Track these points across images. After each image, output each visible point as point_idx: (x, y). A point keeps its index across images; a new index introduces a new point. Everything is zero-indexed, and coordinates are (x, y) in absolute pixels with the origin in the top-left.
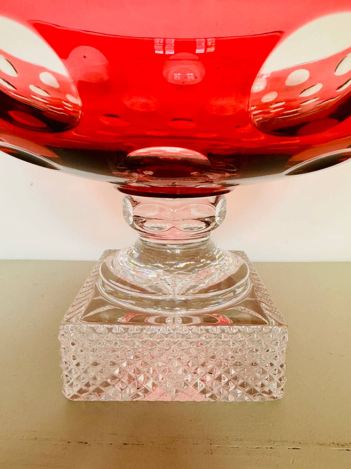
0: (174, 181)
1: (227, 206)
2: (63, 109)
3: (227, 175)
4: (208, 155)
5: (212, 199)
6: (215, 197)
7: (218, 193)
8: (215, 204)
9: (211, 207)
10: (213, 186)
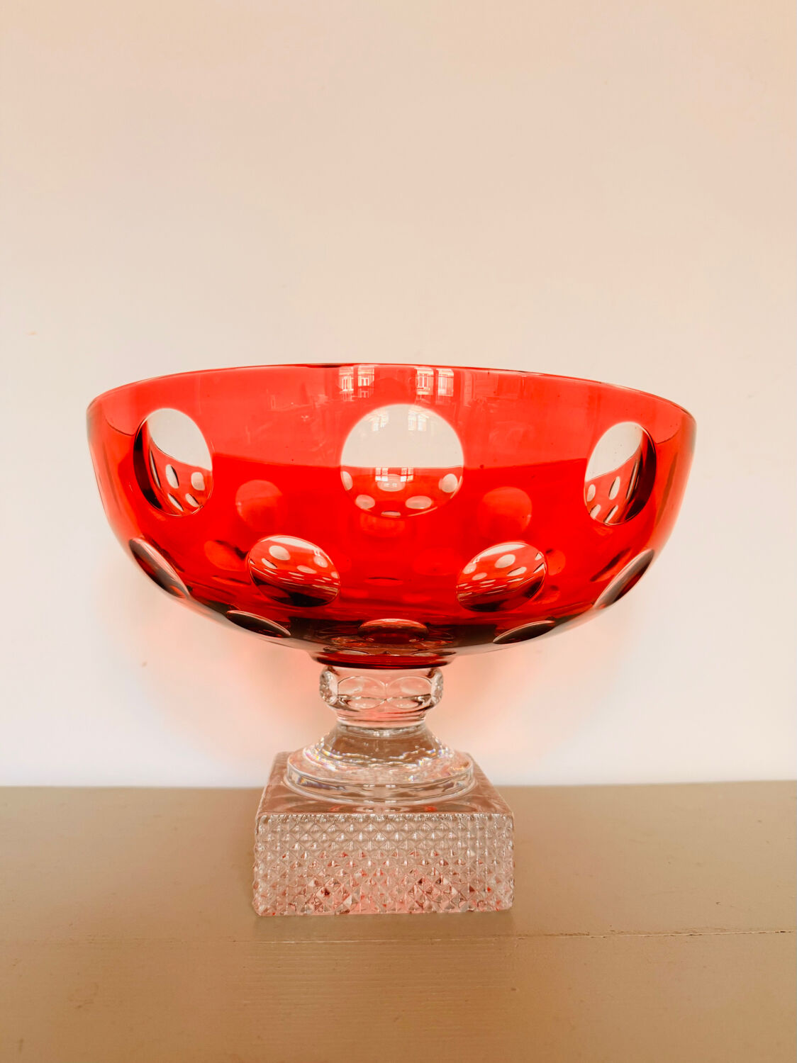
0: (387, 649)
1: (444, 685)
2: (330, 580)
3: (443, 642)
4: (426, 624)
5: (427, 670)
6: (429, 669)
7: (433, 665)
8: (430, 675)
9: (426, 680)
10: (428, 654)
